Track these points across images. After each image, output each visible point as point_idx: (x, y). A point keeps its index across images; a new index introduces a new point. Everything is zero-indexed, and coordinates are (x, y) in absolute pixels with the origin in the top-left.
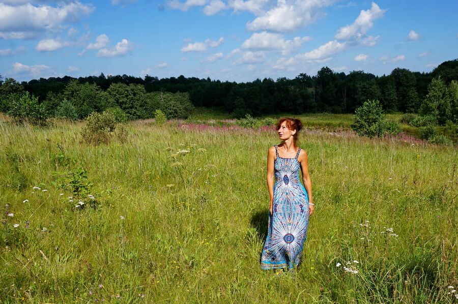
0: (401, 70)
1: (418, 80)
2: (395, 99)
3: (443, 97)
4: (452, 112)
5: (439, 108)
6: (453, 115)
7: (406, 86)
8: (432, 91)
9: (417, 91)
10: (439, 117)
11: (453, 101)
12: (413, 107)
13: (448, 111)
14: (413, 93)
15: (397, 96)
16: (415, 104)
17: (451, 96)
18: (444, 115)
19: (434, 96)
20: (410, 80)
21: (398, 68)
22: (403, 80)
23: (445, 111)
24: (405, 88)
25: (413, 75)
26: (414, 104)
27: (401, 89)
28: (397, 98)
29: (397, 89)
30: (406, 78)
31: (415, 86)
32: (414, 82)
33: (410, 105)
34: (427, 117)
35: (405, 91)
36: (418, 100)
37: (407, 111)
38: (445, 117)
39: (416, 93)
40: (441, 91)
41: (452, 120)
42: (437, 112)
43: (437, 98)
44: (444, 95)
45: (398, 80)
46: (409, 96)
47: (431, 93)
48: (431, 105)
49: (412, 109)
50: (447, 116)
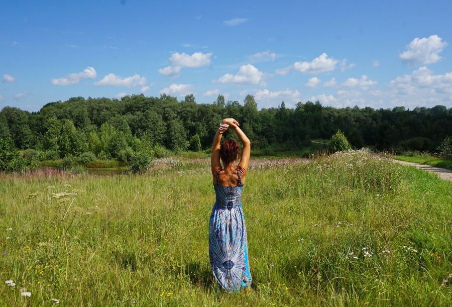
0: (11, 108)
1: (29, 118)
2: (8, 136)
3: (61, 133)
4: (70, 146)
5: (58, 143)
6: (72, 149)
7: (18, 123)
8: (51, 128)
9: (30, 128)
10: (60, 151)
11: (70, 137)
12: (28, 143)
13: (67, 145)
14: (26, 130)
15: (11, 134)
16: (30, 140)
17: (68, 132)
18: (64, 149)
19: (53, 133)
20: (22, 118)
21: (8, 107)
22: (14, 118)
23: (64, 145)
24: (18, 126)
25: (24, 113)
26: (28, 140)
27: (14, 126)
28: (10, 135)
29: (10, 127)
30: (17, 116)
31: (28, 124)
32: (26, 120)
33: (25, 141)
34: (48, 152)
35: (18, 128)
36: (32, 136)
37: (22, 147)
38: (65, 151)
39: (30, 130)
40: (59, 128)
41: (72, 153)
42: (58, 147)
43: (56, 134)
44: (62, 131)
45: (9, 118)
46: (22, 133)
47: (50, 130)
48: (51, 140)
49: (28, 146)
50: (67, 150)
